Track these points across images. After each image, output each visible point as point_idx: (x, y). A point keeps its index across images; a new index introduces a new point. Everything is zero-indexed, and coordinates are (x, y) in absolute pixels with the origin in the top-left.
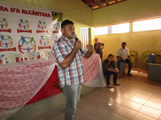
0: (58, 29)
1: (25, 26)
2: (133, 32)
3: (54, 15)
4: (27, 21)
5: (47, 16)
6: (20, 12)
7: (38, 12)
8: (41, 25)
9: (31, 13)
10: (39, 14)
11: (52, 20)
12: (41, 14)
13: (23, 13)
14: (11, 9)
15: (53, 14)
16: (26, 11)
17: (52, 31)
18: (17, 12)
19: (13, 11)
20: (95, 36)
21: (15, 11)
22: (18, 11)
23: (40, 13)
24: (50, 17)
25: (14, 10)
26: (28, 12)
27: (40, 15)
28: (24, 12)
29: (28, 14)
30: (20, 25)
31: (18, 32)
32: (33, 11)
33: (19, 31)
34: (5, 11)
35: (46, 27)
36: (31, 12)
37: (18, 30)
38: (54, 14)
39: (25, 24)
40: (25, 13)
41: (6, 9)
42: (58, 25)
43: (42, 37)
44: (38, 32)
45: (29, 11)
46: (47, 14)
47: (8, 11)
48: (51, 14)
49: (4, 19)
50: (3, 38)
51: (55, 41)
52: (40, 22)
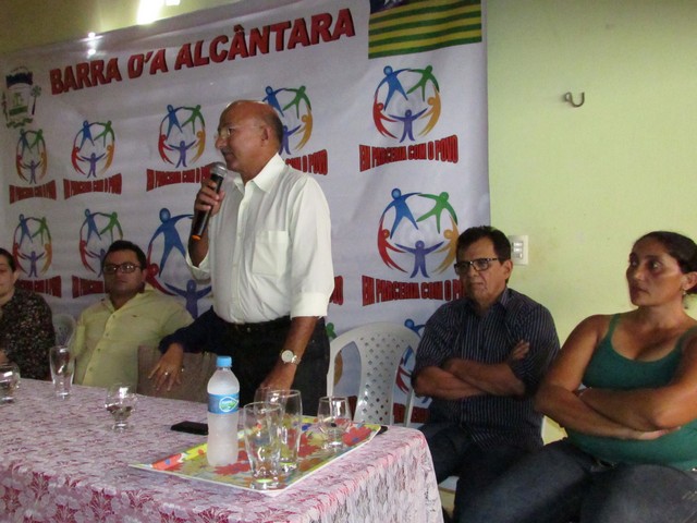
1: (183, 148)
3: (389, 5)
4: (196, 111)
5: (329, 38)
6: (165, 69)
7: (268, 29)
9: (221, 47)
10: (273, 35)
11: (366, 50)
12: (288, 33)
13: (178, 65)
14: (132, 62)
15: (377, 6)
16: (199, 46)
18: (153, 72)
19: (139, 72)
21: (147, 66)
22: (160, 64)
23: (280, 28)
24: (352, 33)
26: (205, 53)
27: (280, 47)
28: (185, 58)
29: (206, 61)
30: (162, 142)
31: (150, 185)
33: (155, 180)
34: (109, 80)
36: (225, 39)
37: (150, 174)
39: (189, 135)
40: (191, 65)
41: (113, 72)
42: (422, 83)
46: (328, 18)
47: (119, 78)
48: (360, 10)
49: (108, 127)
50: (92, 227)
51: (383, 236)
52: (271, 96)
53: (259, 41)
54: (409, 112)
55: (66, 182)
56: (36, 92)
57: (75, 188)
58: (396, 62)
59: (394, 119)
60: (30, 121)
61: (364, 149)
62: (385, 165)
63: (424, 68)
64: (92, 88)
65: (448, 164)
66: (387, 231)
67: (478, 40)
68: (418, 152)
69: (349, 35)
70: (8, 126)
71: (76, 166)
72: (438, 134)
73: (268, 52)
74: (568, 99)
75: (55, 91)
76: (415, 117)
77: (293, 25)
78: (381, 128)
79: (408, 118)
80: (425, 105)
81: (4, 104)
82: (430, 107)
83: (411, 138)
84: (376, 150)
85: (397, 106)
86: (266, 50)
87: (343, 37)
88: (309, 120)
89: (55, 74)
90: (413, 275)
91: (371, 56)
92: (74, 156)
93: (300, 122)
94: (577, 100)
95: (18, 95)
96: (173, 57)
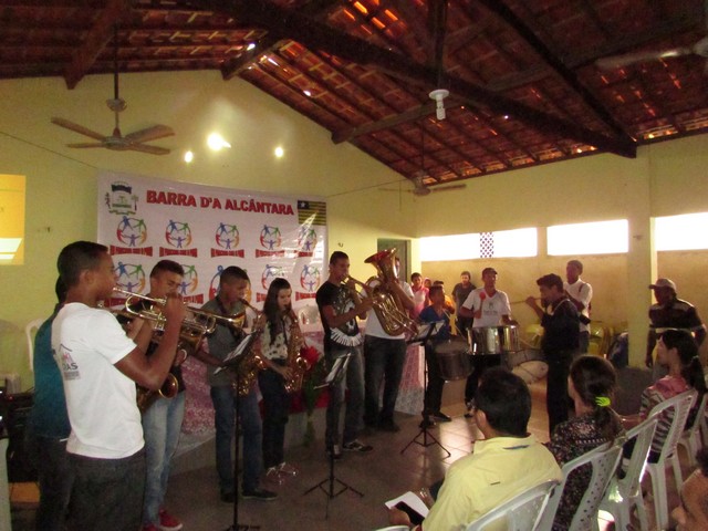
0: (311, 246)
1: (228, 242)
2: (550, 257)
3: (303, 208)
4: (234, 228)
5: (285, 213)
6: (220, 208)
7: (263, 204)
8: (267, 238)
9: (245, 206)
10: (265, 207)
11: (297, 220)
12: (271, 208)
13: (227, 208)
14: (202, 199)
15: (299, 207)
16: (235, 202)
17: (295, 252)
18: (214, 207)
19: (207, 206)
20: (423, 263)
21: (211, 204)
22: (217, 204)
23: (269, 205)
24: (293, 214)
25: (209, 201)
26: (239, 206)
27: (268, 211)
28: (230, 205)
29: (239, 209)
30: (217, 237)
31: (213, 255)
32: (252, 201)
33: (215, 253)
34: (188, 204)
35: (280, 240)
36: (247, 203)
37: (213, 250)
38: (303, 205)
39: (231, 236)
40: (232, 209)
41: (192, 201)
42: (312, 234)
43: (268, 267)
44: (259, 253)
45: (243, 203)
46: (284, 207)
47: (195, 205)
48: (294, 207)
49: (186, 226)
51: (302, 279)
52: (266, 228)
53: (259, 207)
54: (308, 242)
56: (135, 199)
60: (133, 213)
63: (312, 230)
64: (178, 206)
67: (325, 225)
70: (111, 212)
71: (169, 242)
73: (264, 212)
74: (339, 244)
76: (310, 244)
77: (272, 205)
78: (300, 245)
79: (308, 244)
80: (312, 241)
81: (108, 199)
82: (314, 242)
83: (309, 250)
87: (290, 214)
89: (151, 193)
91: (298, 222)
92: (167, 237)
93: (276, 240)
95: (121, 197)
96: (223, 204)
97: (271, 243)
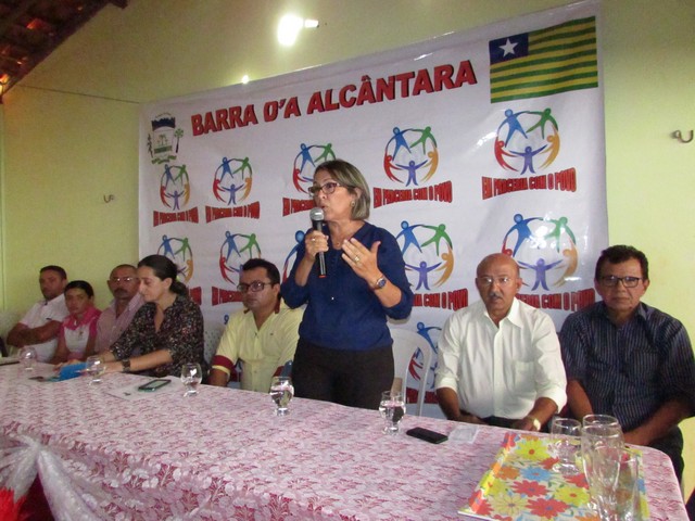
0: (538, 161)
3: (510, 56)
4: (328, 149)
5: (451, 86)
6: (298, 113)
7: (393, 79)
8: (402, 157)
9: (350, 95)
10: (398, 85)
11: (488, 96)
12: (412, 83)
13: (310, 111)
14: (268, 106)
16: (329, 94)
18: (287, 115)
19: (274, 116)
21: (281, 112)
22: (293, 108)
23: (405, 78)
24: (473, 81)
25: (276, 106)
26: (335, 99)
27: (405, 94)
28: (318, 103)
29: (337, 106)
30: (296, 175)
32: (366, 78)
33: (290, 207)
34: (246, 123)
35: (435, 159)
36: (353, 88)
37: (286, 201)
38: (509, 48)
40: (322, 109)
41: (250, 115)
42: (541, 124)
46: (450, 69)
48: (481, 61)
49: (245, 162)
50: (232, 246)
52: (399, 136)
53: (386, 89)
54: (528, 149)
55: (208, 208)
56: (179, 134)
57: (215, 214)
58: (516, 106)
59: (514, 154)
60: (174, 158)
61: (486, 181)
62: (507, 194)
63: (542, 110)
64: (231, 130)
65: (566, 193)
66: (510, 250)
67: (595, 85)
68: (539, 183)
69: (471, 83)
70: (153, 162)
71: (217, 196)
72: (557, 167)
73: (394, 98)
74: (676, 136)
75: (196, 133)
76: (535, 153)
77: (416, 74)
78: (501, 162)
79: (528, 154)
80: (544, 142)
81: (150, 144)
82: (550, 144)
83: (532, 171)
84: (498, 182)
85: (517, 143)
86: (392, 97)
87: (465, 84)
88: (435, 156)
89: (196, 119)
90: (534, 288)
91: (494, 101)
92: (215, 188)
93: (426, 158)
94: (686, 137)
95: (162, 136)
96: (303, 105)
97: (412, 167)
